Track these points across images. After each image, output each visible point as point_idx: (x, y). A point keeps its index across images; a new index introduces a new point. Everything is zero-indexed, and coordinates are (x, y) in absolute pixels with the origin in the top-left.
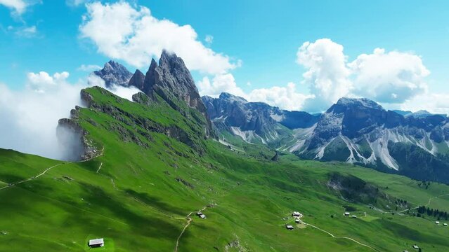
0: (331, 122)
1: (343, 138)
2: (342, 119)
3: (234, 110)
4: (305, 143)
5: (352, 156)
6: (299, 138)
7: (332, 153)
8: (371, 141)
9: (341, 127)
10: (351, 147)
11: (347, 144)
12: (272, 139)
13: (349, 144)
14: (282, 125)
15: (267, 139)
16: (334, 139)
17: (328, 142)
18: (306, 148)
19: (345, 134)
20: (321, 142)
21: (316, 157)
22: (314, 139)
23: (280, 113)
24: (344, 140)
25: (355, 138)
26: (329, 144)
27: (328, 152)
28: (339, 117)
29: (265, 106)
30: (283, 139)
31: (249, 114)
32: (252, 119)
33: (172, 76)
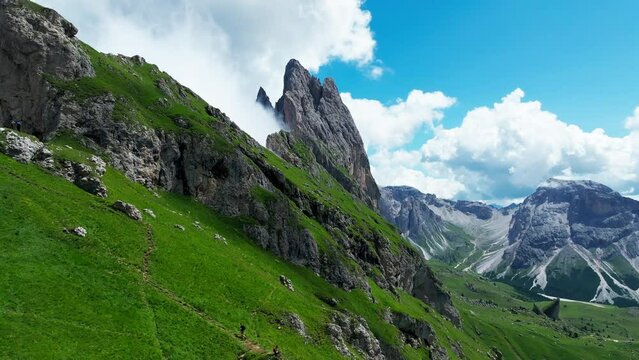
0: (549, 220)
1: (575, 248)
2: (566, 215)
4: (504, 257)
5: (604, 284)
6: (485, 248)
7: (564, 276)
8: (632, 257)
9: (568, 229)
10: (596, 267)
11: (588, 261)
12: (438, 249)
13: (592, 261)
14: (450, 225)
15: (432, 250)
16: (558, 251)
17: (548, 257)
18: (508, 267)
19: (578, 241)
20: (535, 256)
21: (534, 285)
22: (521, 251)
23: (438, 205)
24: (580, 253)
25: (599, 250)
26: (551, 259)
27: (554, 275)
28: (561, 211)
29: (412, 193)
30: (458, 249)
31: (395, 205)
32: (401, 213)
33: (318, 117)
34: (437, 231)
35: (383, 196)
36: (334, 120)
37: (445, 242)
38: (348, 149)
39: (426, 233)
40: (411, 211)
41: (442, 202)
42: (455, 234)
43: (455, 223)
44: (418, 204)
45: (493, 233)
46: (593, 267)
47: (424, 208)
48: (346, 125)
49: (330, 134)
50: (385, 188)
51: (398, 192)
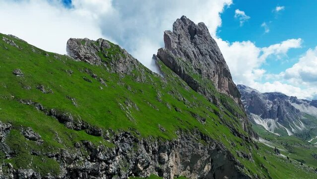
3: (254, 100)
12: (298, 129)
14: (307, 115)
15: (293, 130)
23: (298, 103)
29: (282, 97)
30: (311, 129)
31: (269, 103)
32: (272, 107)
33: (192, 46)
34: (297, 118)
35: (261, 98)
36: (203, 48)
37: (303, 125)
38: (213, 66)
39: (289, 120)
40: (279, 107)
41: (301, 101)
42: (310, 121)
43: (310, 114)
44: (284, 102)
47: (287, 104)
48: (212, 51)
49: (200, 56)
50: (264, 94)
51: (272, 96)
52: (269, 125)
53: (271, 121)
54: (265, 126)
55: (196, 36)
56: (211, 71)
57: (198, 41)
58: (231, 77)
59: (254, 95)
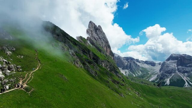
0: (171, 65)
1: (179, 73)
2: (176, 64)
3: (119, 60)
4: (157, 76)
5: (187, 84)
6: (152, 74)
7: (175, 81)
9: (177, 68)
10: (185, 79)
11: (182, 77)
12: (138, 74)
13: (183, 77)
14: (142, 68)
15: (136, 75)
16: (173, 74)
17: (170, 76)
18: (159, 79)
19: (179, 71)
20: (166, 76)
21: (166, 84)
22: (162, 74)
23: (139, 62)
24: (180, 75)
25: (186, 74)
26: (171, 77)
27: (172, 81)
28: (175, 63)
29: (132, 59)
30: (144, 74)
31: (126, 62)
32: (127, 64)
33: (96, 35)
34: (138, 69)
35: (122, 59)
36: (100, 36)
37: (140, 72)
38: (104, 43)
39: (135, 70)
40: (130, 64)
41: (140, 61)
42: (144, 70)
43: (144, 67)
45: (155, 70)
46: (184, 79)
47: (134, 62)
48: (104, 37)
49: (99, 39)
50: (123, 58)
51: (128, 59)
52: (126, 73)
53: (127, 70)
54: (124, 73)
55: (97, 31)
56: (104, 45)
57: (98, 33)
58: (110, 48)
59: (119, 58)
